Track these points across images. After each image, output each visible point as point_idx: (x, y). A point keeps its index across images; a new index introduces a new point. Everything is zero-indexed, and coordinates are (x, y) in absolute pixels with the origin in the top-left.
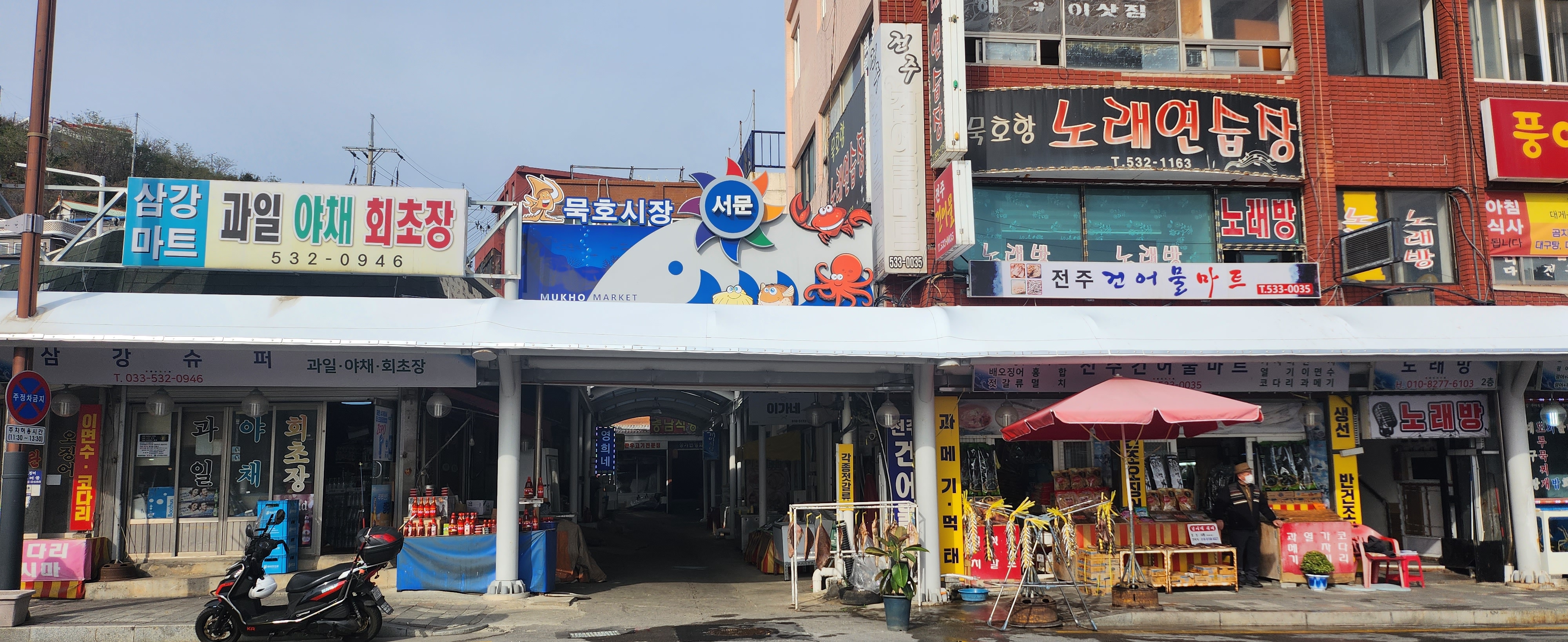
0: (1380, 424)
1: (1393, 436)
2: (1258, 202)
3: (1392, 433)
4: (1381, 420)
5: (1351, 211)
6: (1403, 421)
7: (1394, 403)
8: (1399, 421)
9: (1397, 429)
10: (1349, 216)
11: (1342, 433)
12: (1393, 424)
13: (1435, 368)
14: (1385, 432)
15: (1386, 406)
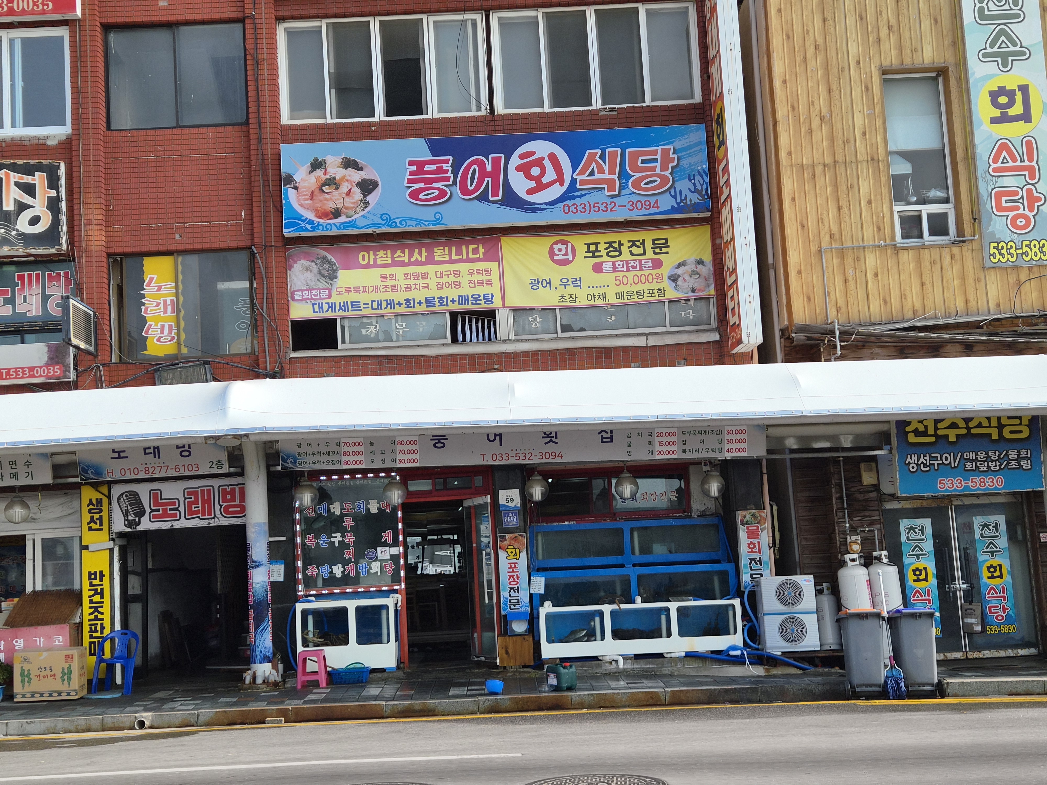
0: (126, 514)
1: (139, 528)
2: (30, 276)
3: (139, 524)
4: (127, 511)
5: (152, 279)
6: (153, 511)
7: (143, 491)
8: (148, 510)
9: (146, 517)
10: (148, 285)
11: (94, 526)
12: (141, 513)
13: (151, 453)
14: (130, 524)
15: (135, 495)
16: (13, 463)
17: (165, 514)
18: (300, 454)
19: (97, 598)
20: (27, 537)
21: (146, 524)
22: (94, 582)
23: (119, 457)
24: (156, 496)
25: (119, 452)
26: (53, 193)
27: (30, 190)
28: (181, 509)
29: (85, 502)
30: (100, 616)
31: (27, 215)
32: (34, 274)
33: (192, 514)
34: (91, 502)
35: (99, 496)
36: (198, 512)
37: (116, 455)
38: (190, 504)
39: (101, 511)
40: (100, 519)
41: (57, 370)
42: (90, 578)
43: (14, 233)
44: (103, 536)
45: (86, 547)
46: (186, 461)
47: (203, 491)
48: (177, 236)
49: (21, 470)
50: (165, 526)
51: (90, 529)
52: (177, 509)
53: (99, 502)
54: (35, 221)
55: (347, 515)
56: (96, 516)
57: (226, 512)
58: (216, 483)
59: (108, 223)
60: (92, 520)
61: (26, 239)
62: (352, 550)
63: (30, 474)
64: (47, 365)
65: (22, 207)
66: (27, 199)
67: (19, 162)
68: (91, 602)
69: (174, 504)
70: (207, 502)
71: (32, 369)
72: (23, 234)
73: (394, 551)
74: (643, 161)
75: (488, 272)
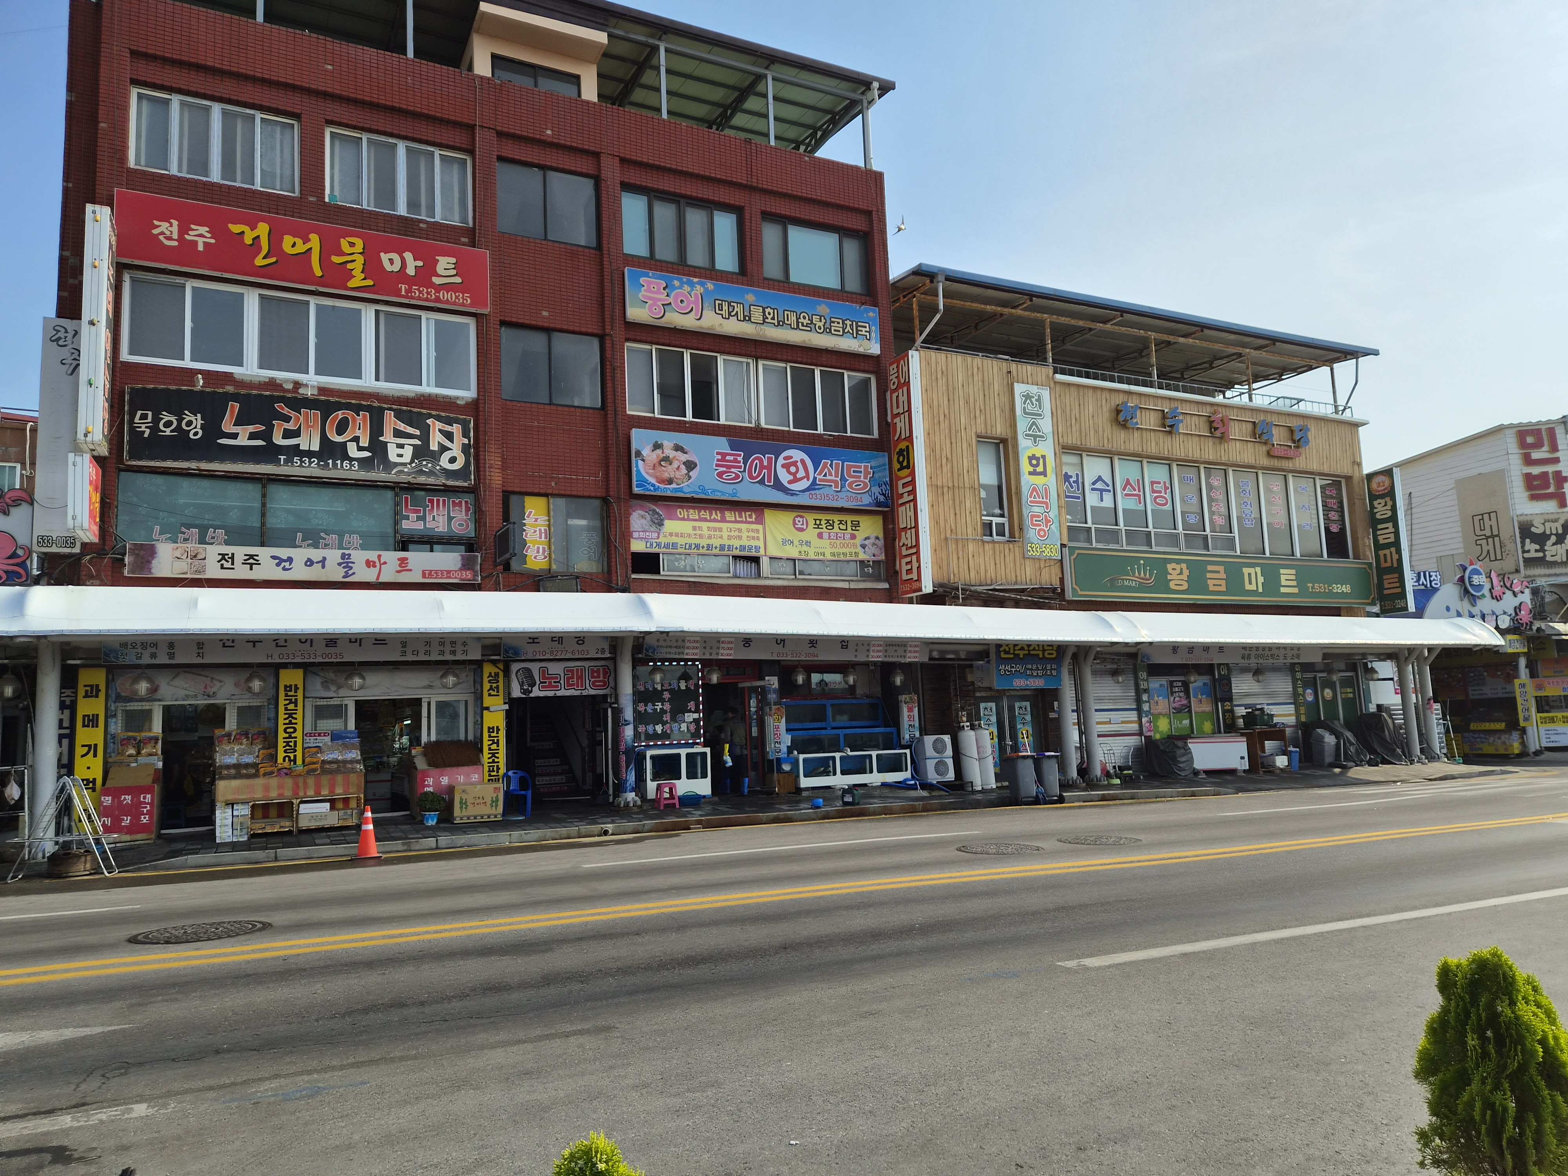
0: (522, 685)
1: (532, 695)
2: (438, 501)
3: (531, 692)
4: (523, 682)
5: (531, 513)
6: (541, 683)
7: (535, 668)
8: (538, 682)
9: (536, 689)
10: (528, 517)
11: (492, 693)
12: (533, 684)
13: (557, 642)
14: (525, 692)
15: (528, 670)
16: (453, 643)
17: (550, 686)
18: (658, 647)
19: (494, 747)
20: (423, 700)
21: (536, 692)
22: (492, 735)
23: (534, 642)
24: (544, 672)
25: (534, 639)
26: (466, 441)
27: (449, 436)
28: (562, 682)
29: (486, 675)
30: (496, 760)
31: (447, 456)
32: (441, 499)
33: (570, 686)
34: (490, 675)
35: (497, 670)
36: (573, 685)
37: (531, 641)
38: (568, 679)
39: (498, 682)
40: (497, 687)
41: (468, 575)
42: (489, 732)
43: (438, 468)
44: (500, 700)
45: (487, 709)
46: (580, 648)
47: (577, 670)
48: (553, 484)
49: (459, 648)
50: (550, 694)
51: (490, 695)
52: (558, 682)
53: (497, 675)
54: (453, 460)
55: (666, 690)
56: (494, 685)
57: (594, 685)
58: (587, 664)
59: (504, 468)
60: (491, 688)
61: (448, 473)
62: (668, 714)
63: (465, 652)
64: (461, 570)
65: (444, 449)
66: (447, 443)
67: (443, 414)
68: (490, 749)
69: (557, 678)
70: (580, 677)
71: (449, 572)
72: (444, 469)
73: (696, 716)
74: (854, 472)
75: (758, 531)
